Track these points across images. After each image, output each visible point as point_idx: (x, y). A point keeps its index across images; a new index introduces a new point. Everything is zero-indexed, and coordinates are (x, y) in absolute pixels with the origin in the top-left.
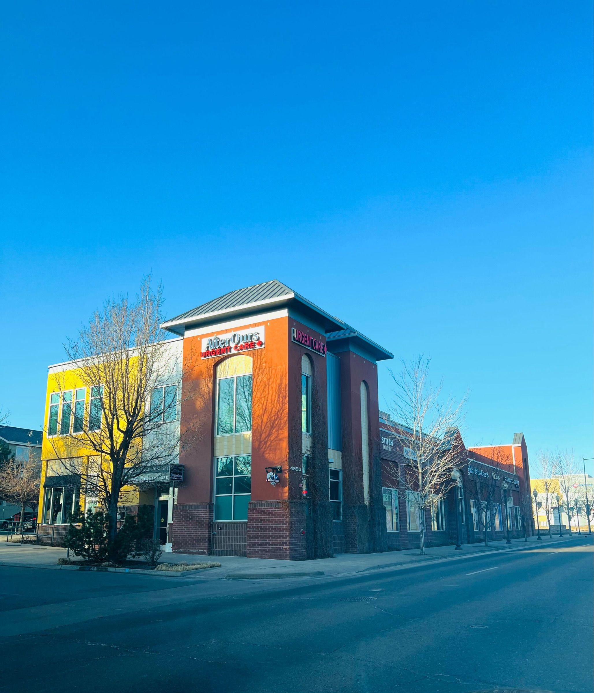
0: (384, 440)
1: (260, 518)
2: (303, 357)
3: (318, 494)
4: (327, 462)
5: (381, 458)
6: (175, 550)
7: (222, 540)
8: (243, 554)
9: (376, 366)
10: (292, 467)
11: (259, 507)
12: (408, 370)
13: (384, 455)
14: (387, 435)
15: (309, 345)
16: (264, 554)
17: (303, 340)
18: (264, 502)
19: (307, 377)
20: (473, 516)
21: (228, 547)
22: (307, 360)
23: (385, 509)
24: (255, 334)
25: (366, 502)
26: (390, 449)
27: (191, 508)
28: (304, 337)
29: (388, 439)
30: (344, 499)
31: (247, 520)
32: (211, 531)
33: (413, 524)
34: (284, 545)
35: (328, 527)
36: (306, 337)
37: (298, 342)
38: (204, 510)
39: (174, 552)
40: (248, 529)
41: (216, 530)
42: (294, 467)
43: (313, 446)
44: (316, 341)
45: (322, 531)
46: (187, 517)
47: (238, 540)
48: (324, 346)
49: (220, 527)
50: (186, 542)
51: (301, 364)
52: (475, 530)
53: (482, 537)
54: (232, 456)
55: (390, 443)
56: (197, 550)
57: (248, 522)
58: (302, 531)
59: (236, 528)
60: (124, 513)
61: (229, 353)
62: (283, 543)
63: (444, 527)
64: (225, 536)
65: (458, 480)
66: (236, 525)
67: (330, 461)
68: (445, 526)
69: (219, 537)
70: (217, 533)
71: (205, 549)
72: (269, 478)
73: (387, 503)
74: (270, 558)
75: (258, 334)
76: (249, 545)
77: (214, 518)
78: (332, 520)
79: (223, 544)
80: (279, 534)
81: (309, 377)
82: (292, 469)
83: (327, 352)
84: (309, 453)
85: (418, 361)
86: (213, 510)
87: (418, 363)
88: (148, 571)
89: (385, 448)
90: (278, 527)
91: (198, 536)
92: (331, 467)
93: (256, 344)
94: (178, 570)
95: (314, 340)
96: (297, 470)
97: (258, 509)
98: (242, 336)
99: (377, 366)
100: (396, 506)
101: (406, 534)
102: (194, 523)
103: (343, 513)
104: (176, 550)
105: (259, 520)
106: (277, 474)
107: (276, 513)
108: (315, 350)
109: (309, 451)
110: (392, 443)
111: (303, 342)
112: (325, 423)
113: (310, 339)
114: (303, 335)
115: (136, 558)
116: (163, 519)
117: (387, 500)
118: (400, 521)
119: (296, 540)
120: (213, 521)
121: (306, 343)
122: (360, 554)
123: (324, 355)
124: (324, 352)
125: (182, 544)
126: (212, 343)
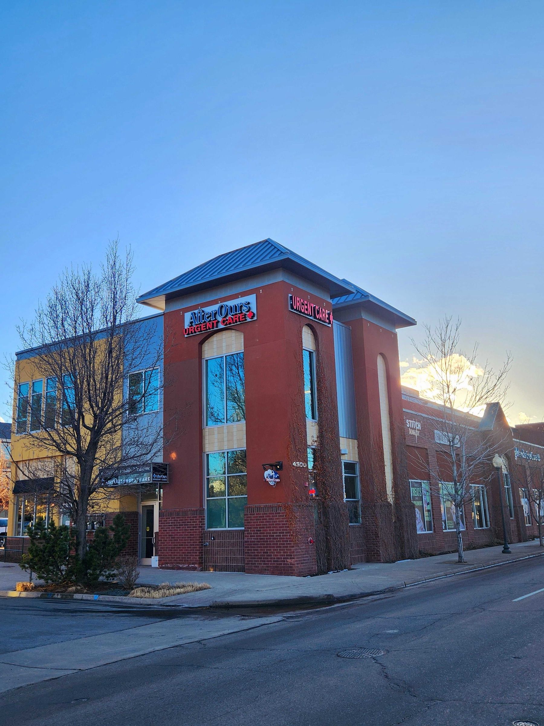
0: (409, 423)
1: (259, 525)
2: (303, 328)
3: (329, 493)
4: (339, 453)
5: (407, 445)
6: (162, 565)
7: (215, 553)
8: (242, 570)
9: (395, 335)
10: (295, 463)
11: (258, 512)
12: (433, 339)
13: (410, 441)
14: (412, 417)
15: (311, 314)
16: (265, 570)
17: (302, 308)
18: (262, 505)
19: (310, 353)
20: (524, 509)
21: (223, 561)
22: (310, 331)
23: (413, 506)
24: (245, 304)
25: (391, 499)
26: (416, 433)
27: (179, 514)
28: (304, 305)
29: (415, 422)
30: (363, 498)
31: (243, 528)
32: (202, 542)
33: (449, 522)
34: (288, 558)
35: (343, 532)
36: (307, 305)
37: (297, 311)
38: (193, 517)
39: (161, 568)
40: (246, 539)
41: (209, 541)
42: (297, 463)
43: (321, 436)
44: (319, 308)
45: (335, 538)
46: (174, 525)
47: (234, 552)
48: (329, 314)
49: (213, 537)
50: (174, 555)
51: (301, 337)
52: (526, 525)
53: (536, 533)
54: (223, 451)
55: (417, 426)
56: (187, 565)
57: (245, 531)
58: (310, 539)
59: (232, 537)
60: (103, 521)
61: (215, 329)
62: (287, 555)
63: (489, 523)
64: (219, 547)
65: (503, 467)
66: (232, 534)
67: (342, 452)
68: (490, 521)
69: (211, 549)
70: (210, 545)
71: (196, 563)
72: (267, 477)
73: (417, 498)
74: (273, 573)
75: (249, 303)
76: (248, 558)
77: (206, 526)
78: (348, 524)
79: (217, 557)
80: (282, 544)
81: (313, 352)
82: (295, 465)
83: (334, 321)
84: (316, 444)
85: (445, 327)
86: (204, 517)
87: (445, 329)
88: (119, 598)
89: (412, 432)
90: (280, 536)
91: (188, 548)
92: (345, 459)
93: (247, 316)
94: (155, 596)
95: (317, 308)
96: (301, 466)
97: (257, 514)
98: (231, 306)
99: (397, 334)
100: (428, 501)
101: (442, 535)
102: (183, 533)
103: (362, 514)
104: (164, 566)
105: (257, 528)
106: (277, 472)
107: (278, 519)
108: (318, 319)
109: (316, 441)
110: (419, 426)
111: (303, 311)
112: (335, 407)
113: (311, 307)
114: (302, 302)
115: (110, 580)
116: (148, 528)
117: (416, 495)
118: (433, 519)
119: (303, 552)
120: (204, 529)
121: (306, 312)
122: (385, 563)
123: (330, 325)
124: (330, 321)
125: (169, 558)
126: (196, 317)
